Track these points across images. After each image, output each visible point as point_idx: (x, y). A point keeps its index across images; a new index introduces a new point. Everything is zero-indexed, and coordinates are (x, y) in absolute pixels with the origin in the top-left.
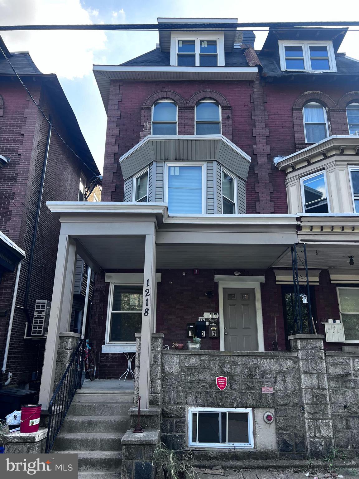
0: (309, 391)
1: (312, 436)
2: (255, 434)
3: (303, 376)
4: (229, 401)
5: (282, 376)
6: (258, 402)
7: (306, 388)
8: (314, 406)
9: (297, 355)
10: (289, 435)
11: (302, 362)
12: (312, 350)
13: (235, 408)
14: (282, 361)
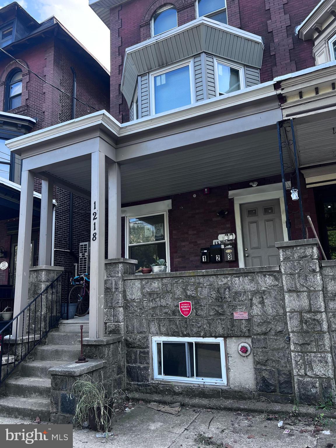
0: (296, 316)
1: (300, 374)
2: (228, 369)
3: (287, 296)
4: (194, 330)
5: (260, 298)
6: (230, 330)
7: (291, 312)
8: (302, 335)
9: (278, 269)
10: (271, 372)
11: (286, 278)
12: (300, 260)
13: (203, 337)
14: (259, 278)
